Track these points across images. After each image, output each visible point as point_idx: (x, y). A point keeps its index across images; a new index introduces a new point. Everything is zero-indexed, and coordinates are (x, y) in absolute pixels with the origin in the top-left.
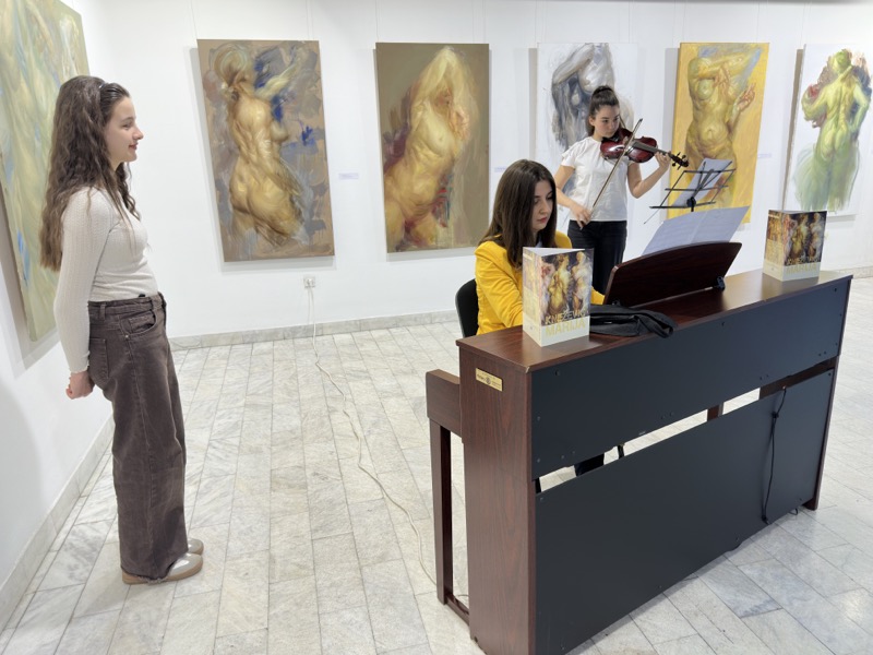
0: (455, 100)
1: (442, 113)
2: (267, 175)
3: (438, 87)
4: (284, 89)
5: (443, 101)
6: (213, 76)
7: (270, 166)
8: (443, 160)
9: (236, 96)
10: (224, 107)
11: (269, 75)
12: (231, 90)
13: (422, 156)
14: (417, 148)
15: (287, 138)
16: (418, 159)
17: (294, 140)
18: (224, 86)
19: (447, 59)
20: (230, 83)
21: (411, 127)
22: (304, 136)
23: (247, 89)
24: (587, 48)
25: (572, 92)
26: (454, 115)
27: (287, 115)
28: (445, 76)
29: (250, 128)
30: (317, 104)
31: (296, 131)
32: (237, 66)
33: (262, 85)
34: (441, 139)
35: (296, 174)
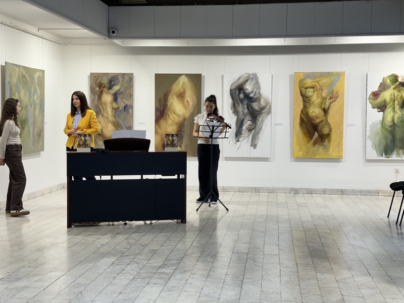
0: (186, 96)
1: (180, 100)
2: (110, 122)
3: (179, 91)
4: (119, 90)
5: (181, 96)
6: (94, 85)
7: (111, 118)
8: (181, 119)
9: (101, 92)
10: (97, 96)
11: (114, 85)
12: (100, 90)
13: (171, 117)
14: (169, 113)
15: (118, 108)
16: (170, 118)
17: (121, 109)
18: (97, 89)
19: (183, 80)
20: (100, 88)
21: (167, 106)
22: (125, 108)
23: (106, 90)
24: (246, 75)
25: (239, 93)
26: (186, 101)
27: (119, 100)
28: (182, 86)
29: (105, 104)
30: (131, 96)
31: (122, 105)
32: (102, 82)
33: (111, 89)
34: (180, 111)
35: (120, 122)
